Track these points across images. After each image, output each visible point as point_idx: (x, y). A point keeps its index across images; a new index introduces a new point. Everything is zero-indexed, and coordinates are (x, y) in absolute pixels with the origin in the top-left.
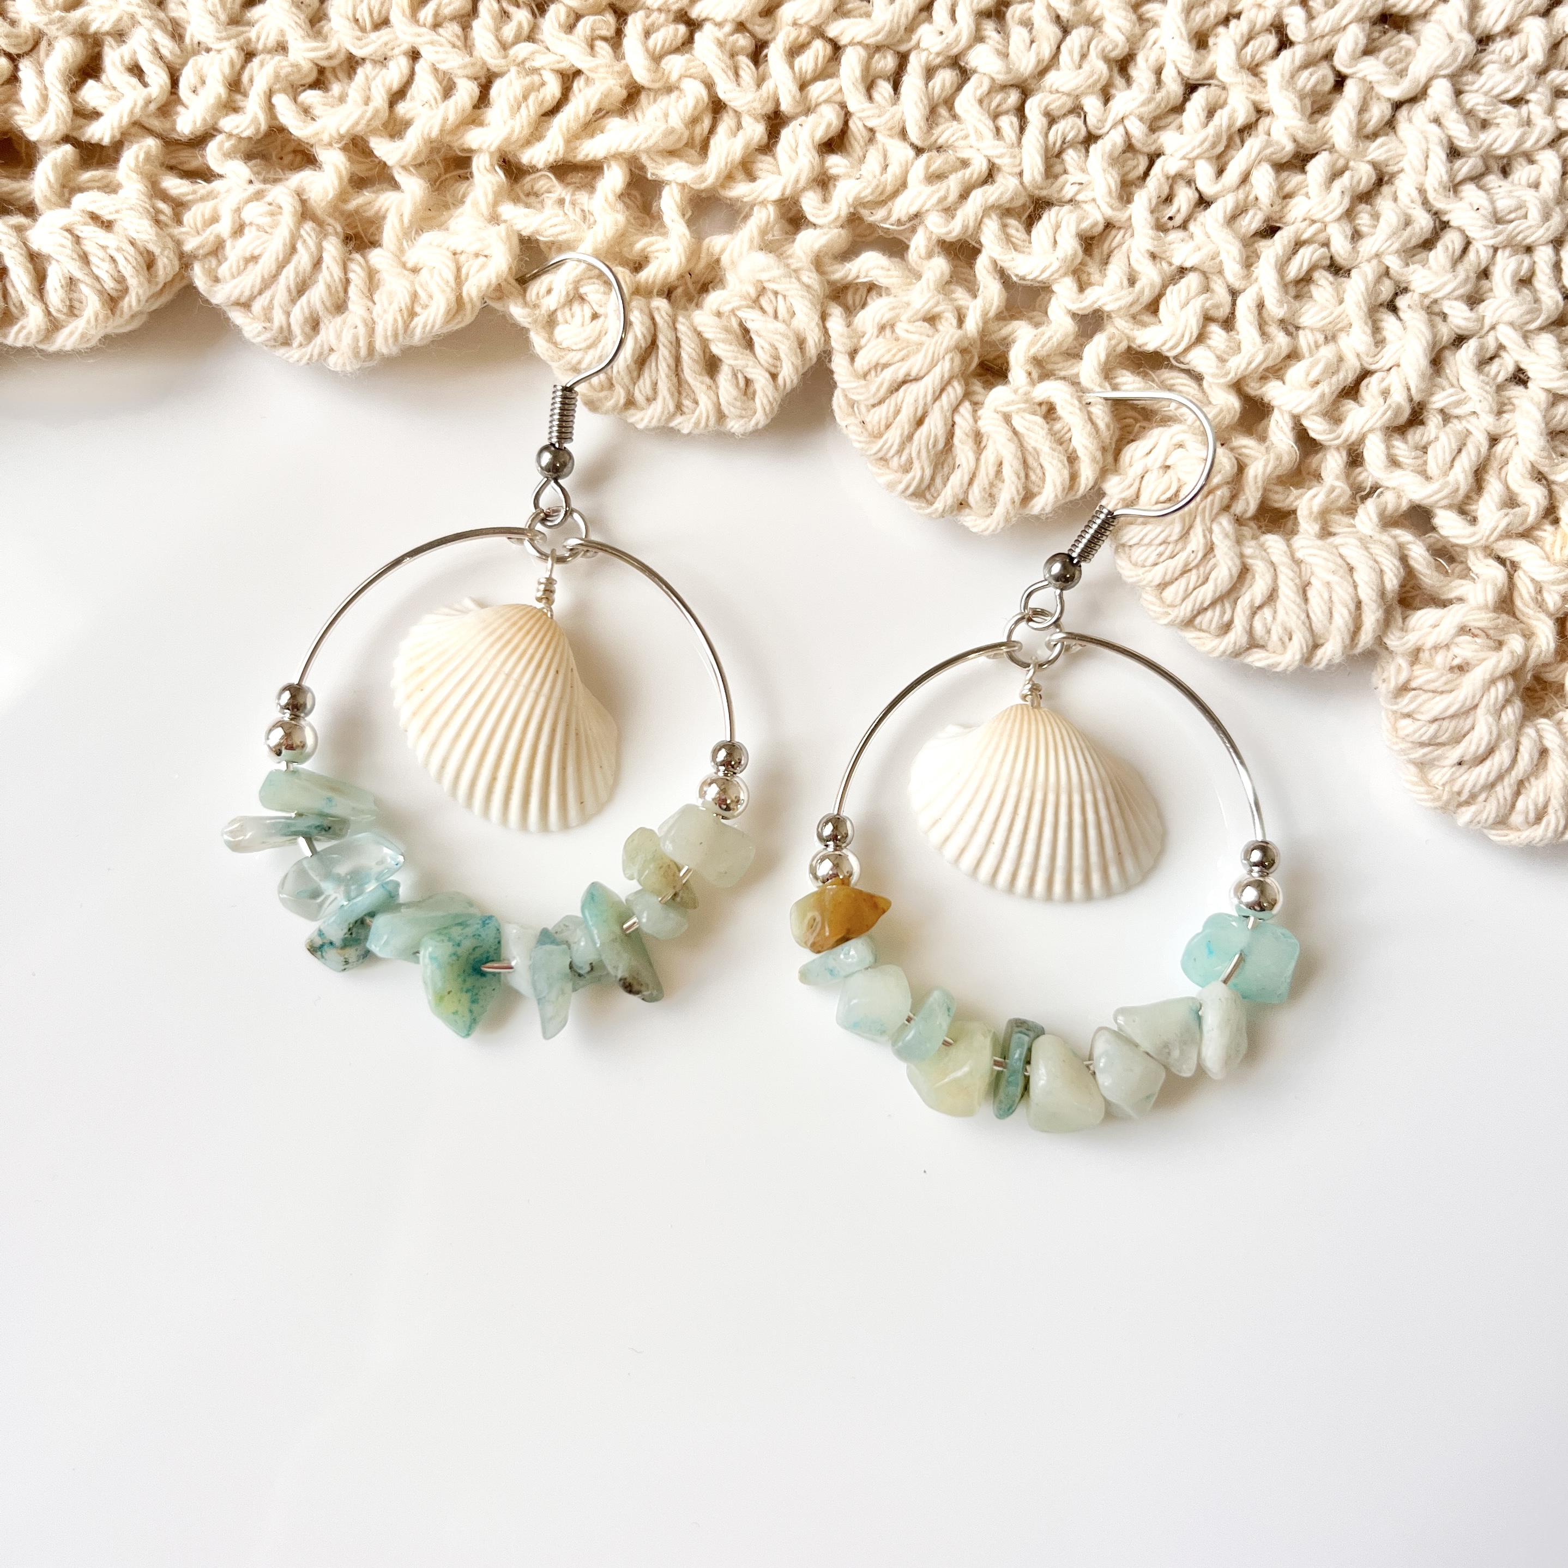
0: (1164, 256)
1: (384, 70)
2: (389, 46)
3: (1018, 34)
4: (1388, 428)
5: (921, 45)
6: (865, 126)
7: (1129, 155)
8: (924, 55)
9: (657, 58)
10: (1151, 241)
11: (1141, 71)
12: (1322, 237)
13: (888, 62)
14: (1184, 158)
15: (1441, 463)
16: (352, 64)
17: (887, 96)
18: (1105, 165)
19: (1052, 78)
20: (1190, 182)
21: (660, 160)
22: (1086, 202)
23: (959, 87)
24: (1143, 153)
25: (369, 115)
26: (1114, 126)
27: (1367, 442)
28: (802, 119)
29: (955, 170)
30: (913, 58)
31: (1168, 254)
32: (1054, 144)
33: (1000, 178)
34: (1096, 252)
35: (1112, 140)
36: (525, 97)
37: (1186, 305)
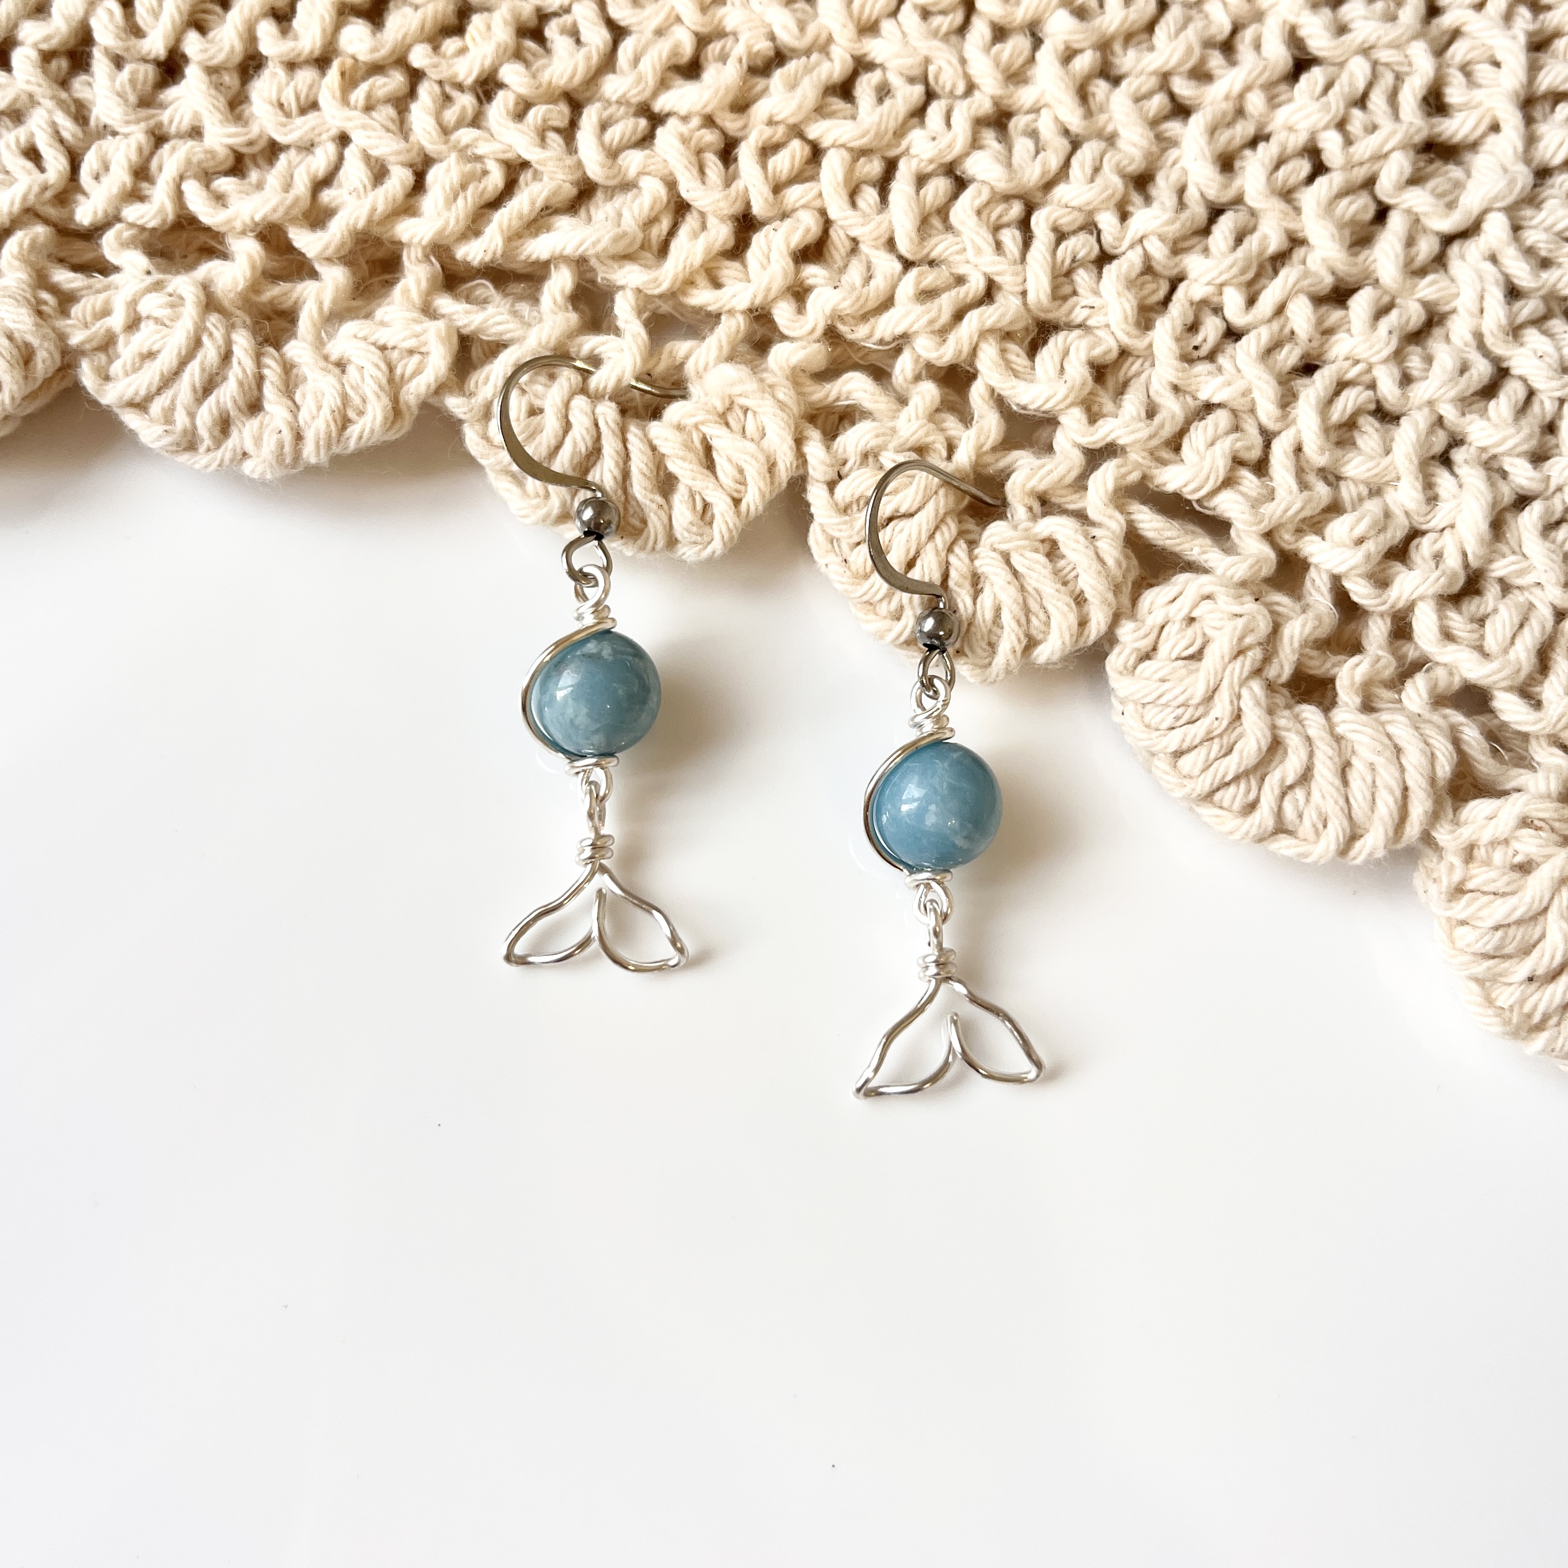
0: (1188, 389)
1: (310, 157)
2: (316, 132)
3: (1022, 146)
4: (1441, 596)
5: (911, 151)
6: (847, 235)
7: (1148, 278)
8: (914, 162)
9: (613, 154)
10: (1174, 372)
11: (1163, 188)
12: (1366, 378)
13: (874, 167)
14: (1208, 284)
15: (1500, 637)
16: (273, 150)
17: (872, 202)
18: (1121, 288)
19: (1060, 192)
20: (1218, 310)
21: (611, 262)
22: (1098, 328)
23: (955, 196)
24: (1164, 277)
25: (288, 202)
26: (1132, 246)
27: (1416, 610)
28: (776, 224)
29: (947, 288)
30: (902, 165)
31: (1193, 387)
32: (1063, 262)
33: (1000, 298)
34: (1111, 382)
35: (1130, 261)
36: (464, 187)
37: (1212, 444)
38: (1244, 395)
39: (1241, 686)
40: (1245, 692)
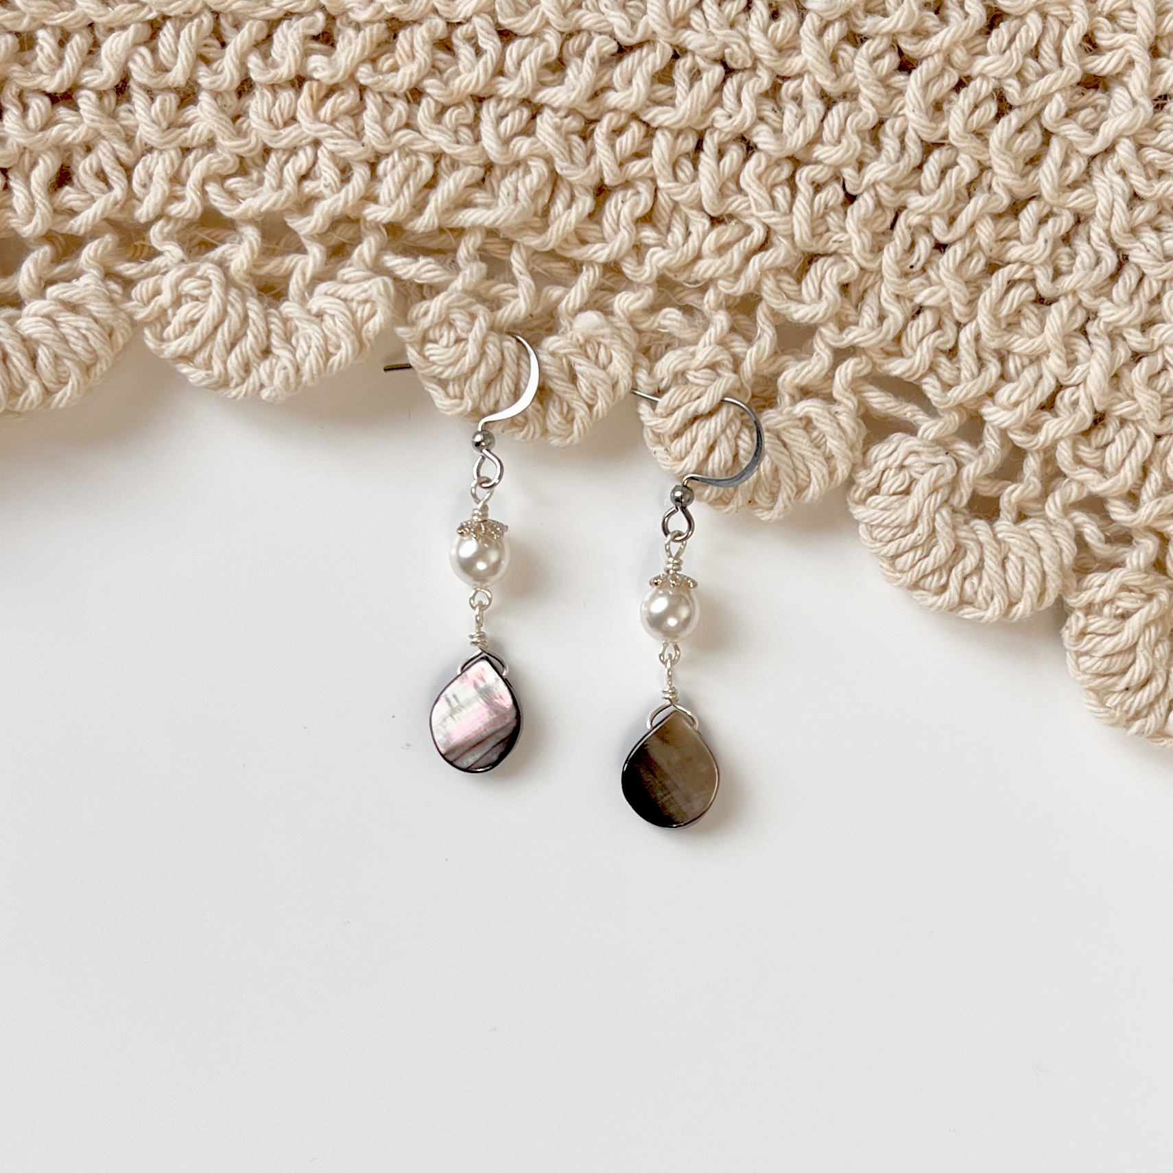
0: (907, 296)
1: (295, 159)
2: (298, 139)
3: (790, 110)
4: (1074, 434)
5: (714, 126)
6: (669, 198)
7: (879, 212)
8: (716, 135)
9: (507, 141)
10: (896, 285)
11: (889, 138)
12: (1029, 276)
13: (690, 143)
14: (922, 214)
15: (1115, 459)
16: (267, 151)
17: (688, 172)
18: (860, 227)
19: (820, 152)
20: (928, 230)
22: (845, 254)
23: (744, 164)
24: (891, 210)
25: (283, 198)
26: (867, 189)
27: (1059, 447)
28: (622, 192)
29: (739, 239)
30: (707, 138)
31: (911, 296)
32: (819, 209)
33: (775, 243)
34: (854, 296)
35: (866, 201)
36: (406, 179)
37: (922, 339)
38: (944, 300)
39: (935, 513)
40: (937, 516)
